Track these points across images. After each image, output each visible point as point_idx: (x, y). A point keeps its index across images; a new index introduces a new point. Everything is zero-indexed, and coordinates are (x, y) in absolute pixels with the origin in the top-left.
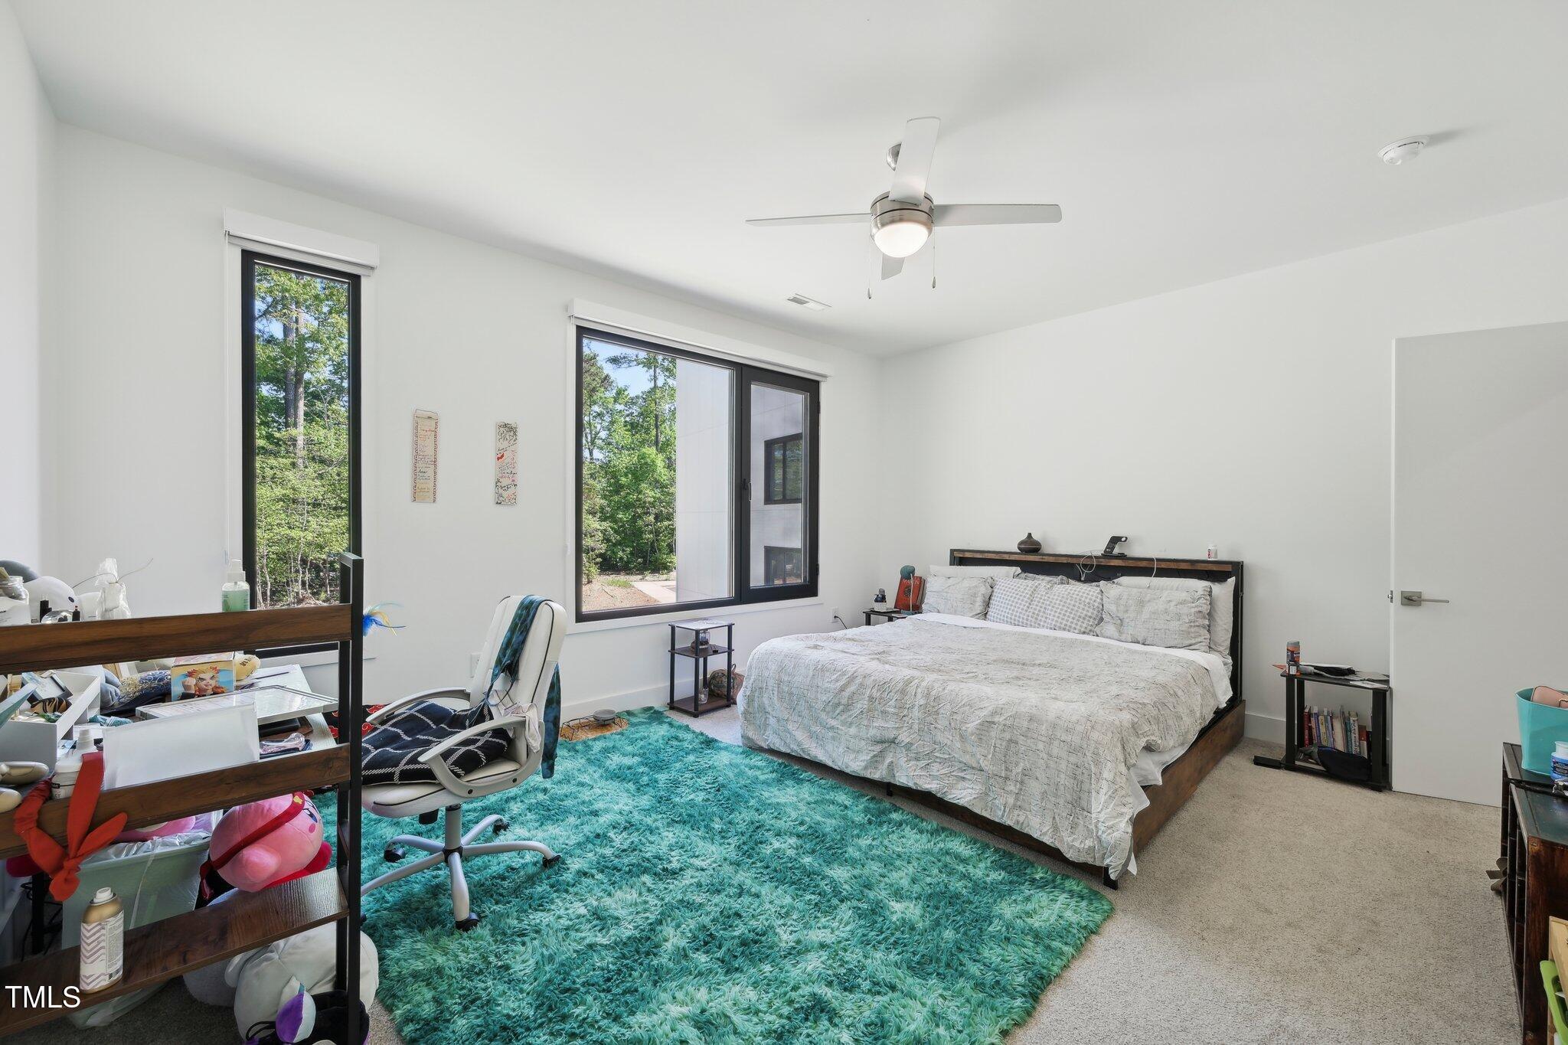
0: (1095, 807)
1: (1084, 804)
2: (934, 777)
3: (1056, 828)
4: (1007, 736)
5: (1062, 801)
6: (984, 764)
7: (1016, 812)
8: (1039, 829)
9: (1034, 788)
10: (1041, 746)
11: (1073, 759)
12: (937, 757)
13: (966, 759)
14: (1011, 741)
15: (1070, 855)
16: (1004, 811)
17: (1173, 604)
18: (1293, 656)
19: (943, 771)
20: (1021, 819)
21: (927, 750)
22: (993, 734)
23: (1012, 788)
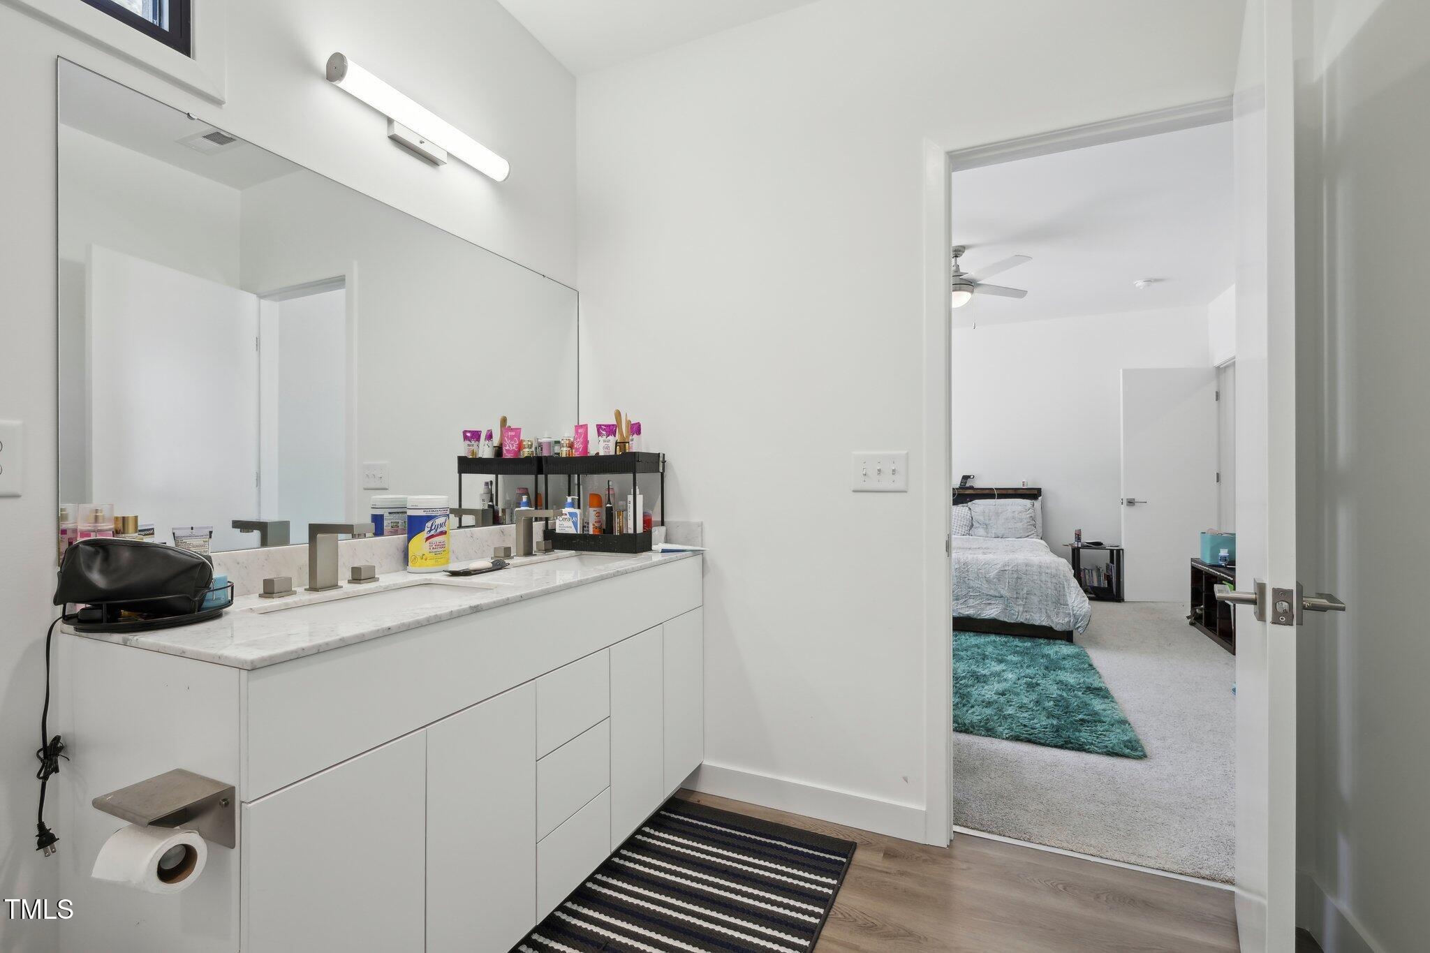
0: (1070, 601)
1: (1062, 602)
2: (971, 607)
3: (1049, 617)
4: (1015, 576)
5: (1050, 603)
6: (1004, 592)
7: (1025, 614)
8: (1039, 619)
9: (1035, 599)
10: (1035, 577)
11: (1054, 581)
12: (971, 596)
13: (992, 592)
14: (1018, 578)
15: (1058, 628)
16: (1018, 615)
17: (1016, 513)
18: (1078, 537)
19: (976, 603)
20: (1028, 617)
21: (964, 593)
22: (1007, 576)
23: (1021, 602)
